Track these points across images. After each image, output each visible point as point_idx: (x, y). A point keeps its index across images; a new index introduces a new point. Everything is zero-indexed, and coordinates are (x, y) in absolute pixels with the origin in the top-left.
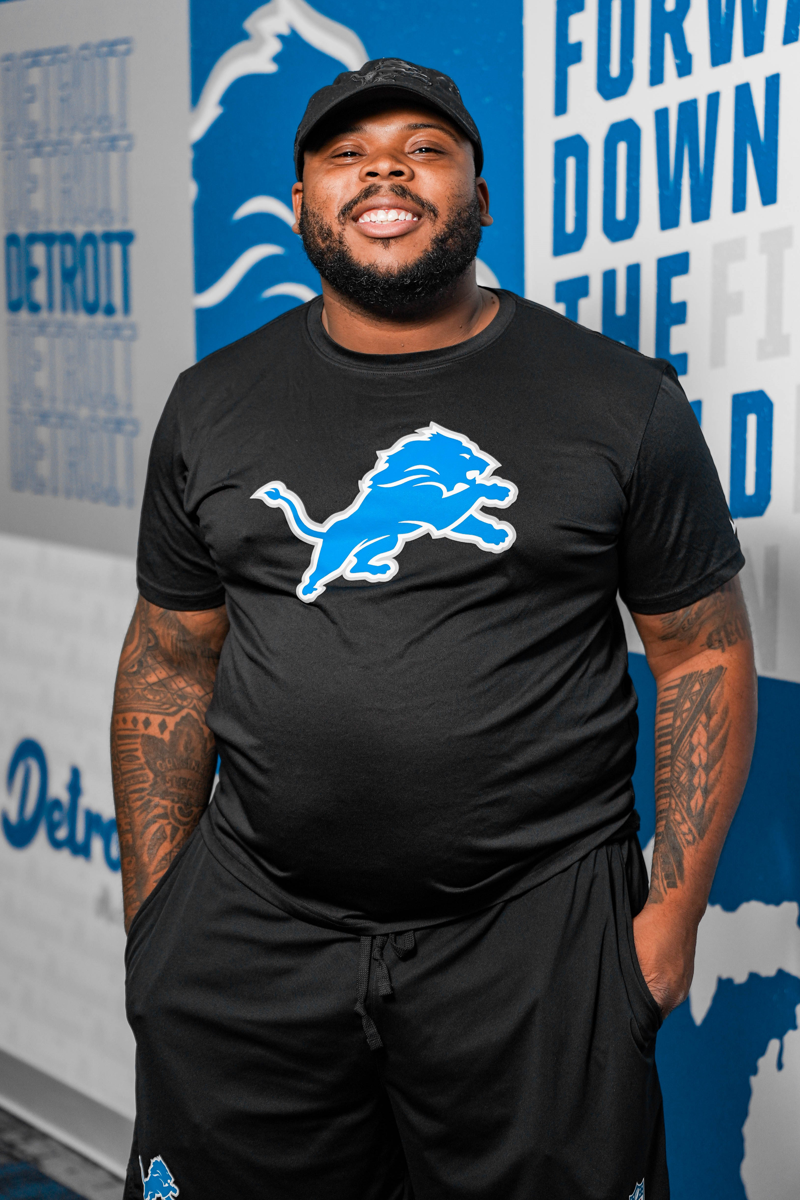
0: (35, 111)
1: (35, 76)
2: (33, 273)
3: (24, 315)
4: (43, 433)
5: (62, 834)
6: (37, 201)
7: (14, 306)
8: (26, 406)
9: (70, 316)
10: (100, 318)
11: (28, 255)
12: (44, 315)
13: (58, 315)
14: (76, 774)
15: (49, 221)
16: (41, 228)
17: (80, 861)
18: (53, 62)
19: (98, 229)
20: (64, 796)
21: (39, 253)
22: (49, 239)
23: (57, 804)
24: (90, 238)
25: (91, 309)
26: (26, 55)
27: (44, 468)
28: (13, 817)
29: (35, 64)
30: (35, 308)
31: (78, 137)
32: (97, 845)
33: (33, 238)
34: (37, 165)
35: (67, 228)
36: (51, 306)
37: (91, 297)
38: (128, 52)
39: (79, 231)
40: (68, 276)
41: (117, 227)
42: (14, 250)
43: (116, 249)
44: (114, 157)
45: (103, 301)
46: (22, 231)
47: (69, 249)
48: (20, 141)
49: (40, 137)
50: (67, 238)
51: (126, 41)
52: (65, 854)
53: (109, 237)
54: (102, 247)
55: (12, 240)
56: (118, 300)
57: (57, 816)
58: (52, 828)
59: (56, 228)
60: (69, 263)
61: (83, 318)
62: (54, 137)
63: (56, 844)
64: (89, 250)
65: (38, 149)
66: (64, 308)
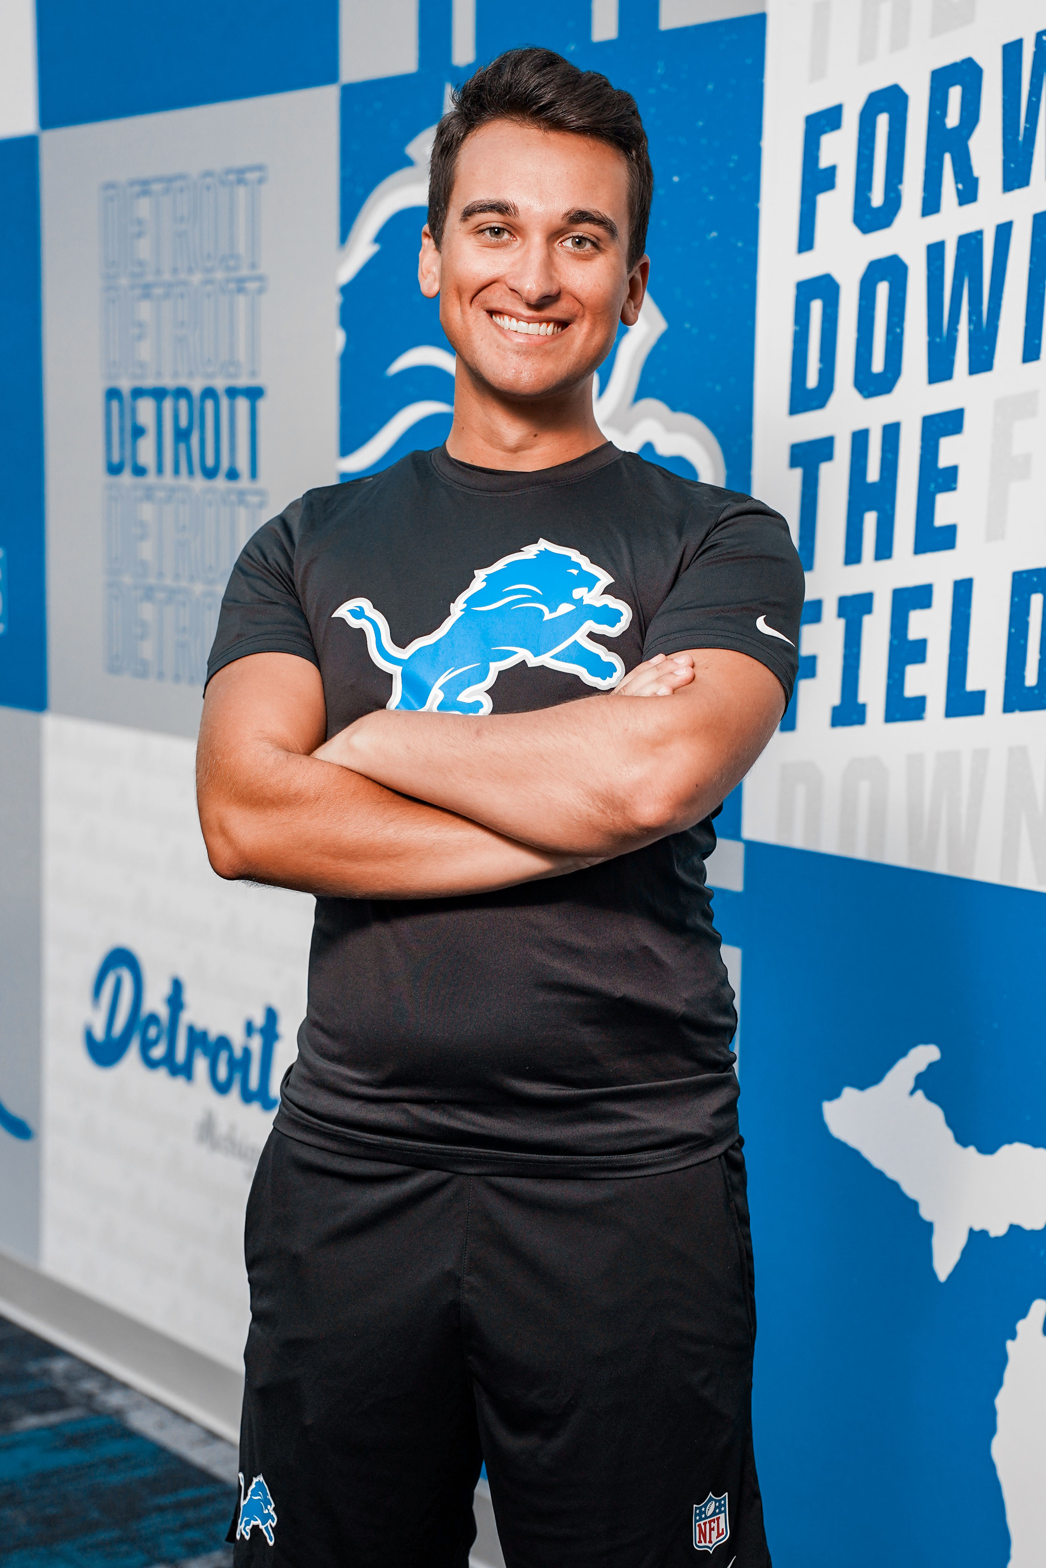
0: (144, 249)
1: (144, 207)
2: (138, 432)
3: (127, 478)
4: (147, 611)
5: (158, 1052)
6: (145, 351)
7: (114, 469)
8: (127, 580)
9: (184, 479)
10: (220, 483)
11: (134, 411)
12: (151, 478)
13: (168, 477)
14: (177, 986)
15: (159, 374)
16: (150, 382)
17: (180, 1082)
18: (167, 191)
19: (220, 384)
20: (163, 1012)
21: (146, 409)
22: (159, 394)
23: (153, 1019)
24: (209, 393)
25: (210, 473)
26: (132, 183)
27: (147, 650)
28: (99, 1033)
29: (145, 193)
30: (139, 471)
31: (196, 278)
32: (201, 1065)
33: (138, 393)
34: (145, 310)
35: (182, 382)
36: (160, 470)
37: (210, 462)
38: (261, 181)
39: (196, 387)
40: (182, 435)
41: (243, 382)
42: (115, 405)
43: (242, 405)
44: (242, 301)
45: (225, 465)
46: (125, 385)
47: (183, 404)
48: (124, 282)
49: (150, 278)
50: (182, 393)
51: (260, 168)
52: (162, 1073)
53: (232, 393)
54: (224, 402)
55: (113, 394)
56: (243, 464)
57: (152, 1032)
58: (146, 1046)
59: (169, 382)
60: (184, 422)
61: (199, 483)
62: (167, 277)
63: (151, 1064)
64: (209, 405)
65: (146, 291)
66: (176, 471)
